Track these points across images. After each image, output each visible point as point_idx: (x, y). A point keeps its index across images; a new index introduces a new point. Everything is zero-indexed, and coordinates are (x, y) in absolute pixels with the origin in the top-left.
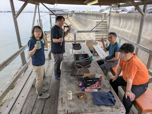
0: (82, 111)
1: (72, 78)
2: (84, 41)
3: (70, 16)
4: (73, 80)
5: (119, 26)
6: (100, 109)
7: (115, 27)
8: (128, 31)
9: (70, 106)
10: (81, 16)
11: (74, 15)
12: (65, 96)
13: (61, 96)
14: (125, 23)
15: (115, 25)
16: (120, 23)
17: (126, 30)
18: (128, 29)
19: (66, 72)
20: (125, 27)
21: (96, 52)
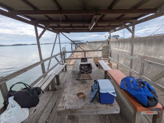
0: (79, 108)
1: (76, 82)
2: (92, 58)
3: (85, 44)
4: (77, 83)
5: (119, 48)
6: (95, 107)
7: (116, 49)
8: (126, 51)
9: (70, 103)
10: (92, 44)
11: (87, 43)
12: (67, 96)
13: (63, 95)
14: (123, 45)
15: (116, 48)
16: (119, 46)
17: (124, 51)
18: (125, 50)
19: (73, 77)
20: (123, 48)
21: (101, 66)
